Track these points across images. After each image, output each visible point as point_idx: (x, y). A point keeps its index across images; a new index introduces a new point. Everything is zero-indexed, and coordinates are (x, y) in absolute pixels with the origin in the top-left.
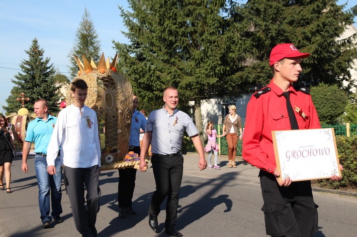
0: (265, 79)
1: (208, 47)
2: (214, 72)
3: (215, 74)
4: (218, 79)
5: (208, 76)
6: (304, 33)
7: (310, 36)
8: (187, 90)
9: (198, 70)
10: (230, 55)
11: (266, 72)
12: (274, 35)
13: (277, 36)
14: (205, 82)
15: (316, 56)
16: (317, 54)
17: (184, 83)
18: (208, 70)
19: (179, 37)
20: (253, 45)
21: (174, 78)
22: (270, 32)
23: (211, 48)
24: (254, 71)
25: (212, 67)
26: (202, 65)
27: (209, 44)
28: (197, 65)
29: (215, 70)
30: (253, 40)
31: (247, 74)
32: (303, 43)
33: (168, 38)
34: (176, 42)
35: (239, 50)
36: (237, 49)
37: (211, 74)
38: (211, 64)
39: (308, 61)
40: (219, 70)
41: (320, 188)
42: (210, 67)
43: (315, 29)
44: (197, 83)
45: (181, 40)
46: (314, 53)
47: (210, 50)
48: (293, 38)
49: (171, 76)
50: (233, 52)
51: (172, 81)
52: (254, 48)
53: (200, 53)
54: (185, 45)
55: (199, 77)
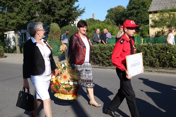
0: (46, 22)
1: (22, 7)
2: (26, 18)
3: (26, 19)
4: (28, 21)
5: (22, 20)
6: (62, 4)
7: (64, 5)
8: (12, 26)
9: (17, 17)
10: (31, 11)
11: (47, 19)
12: (51, 4)
13: (52, 4)
14: (21, 22)
15: (67, 13)
16: (68, 12)
17: (11, 23)
18: (23, 17)
19: (8, 1)
20: (41, 7)
21: (6, 20)
22: (49, 2)
23: (24, 7)
24: (41, 18)
25: (25, 16)
26: (19, 14)
27: (23, 5)
28: (17, 15)
29: (26, 17)
30: (41, 5)
31: (38, 20)
32: (61, 8)
33: (3, 1)
34: (6, 4)
35: (35, 9)
36: (34, 8)
37: (24, 19)
38: (24, 14)
39: (64, 15)
40: (28, 17)
41: (99, 67)
42: (24, 16)
43: (67, 2)
44: (18, 23)
45: (9, 3)
46: (67, 12)
47: (23, 8)
48: (57, 5)
49: (5, 19)
50: (32, 10)
51: (5, 21)
52: (41, 9)
53: (19, 9)
54: (11, 5)
55: (19, 20)
